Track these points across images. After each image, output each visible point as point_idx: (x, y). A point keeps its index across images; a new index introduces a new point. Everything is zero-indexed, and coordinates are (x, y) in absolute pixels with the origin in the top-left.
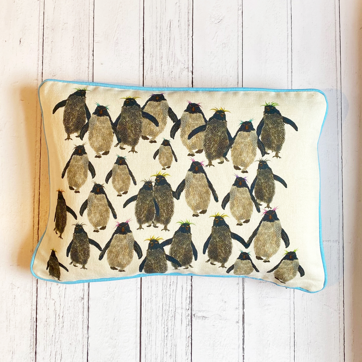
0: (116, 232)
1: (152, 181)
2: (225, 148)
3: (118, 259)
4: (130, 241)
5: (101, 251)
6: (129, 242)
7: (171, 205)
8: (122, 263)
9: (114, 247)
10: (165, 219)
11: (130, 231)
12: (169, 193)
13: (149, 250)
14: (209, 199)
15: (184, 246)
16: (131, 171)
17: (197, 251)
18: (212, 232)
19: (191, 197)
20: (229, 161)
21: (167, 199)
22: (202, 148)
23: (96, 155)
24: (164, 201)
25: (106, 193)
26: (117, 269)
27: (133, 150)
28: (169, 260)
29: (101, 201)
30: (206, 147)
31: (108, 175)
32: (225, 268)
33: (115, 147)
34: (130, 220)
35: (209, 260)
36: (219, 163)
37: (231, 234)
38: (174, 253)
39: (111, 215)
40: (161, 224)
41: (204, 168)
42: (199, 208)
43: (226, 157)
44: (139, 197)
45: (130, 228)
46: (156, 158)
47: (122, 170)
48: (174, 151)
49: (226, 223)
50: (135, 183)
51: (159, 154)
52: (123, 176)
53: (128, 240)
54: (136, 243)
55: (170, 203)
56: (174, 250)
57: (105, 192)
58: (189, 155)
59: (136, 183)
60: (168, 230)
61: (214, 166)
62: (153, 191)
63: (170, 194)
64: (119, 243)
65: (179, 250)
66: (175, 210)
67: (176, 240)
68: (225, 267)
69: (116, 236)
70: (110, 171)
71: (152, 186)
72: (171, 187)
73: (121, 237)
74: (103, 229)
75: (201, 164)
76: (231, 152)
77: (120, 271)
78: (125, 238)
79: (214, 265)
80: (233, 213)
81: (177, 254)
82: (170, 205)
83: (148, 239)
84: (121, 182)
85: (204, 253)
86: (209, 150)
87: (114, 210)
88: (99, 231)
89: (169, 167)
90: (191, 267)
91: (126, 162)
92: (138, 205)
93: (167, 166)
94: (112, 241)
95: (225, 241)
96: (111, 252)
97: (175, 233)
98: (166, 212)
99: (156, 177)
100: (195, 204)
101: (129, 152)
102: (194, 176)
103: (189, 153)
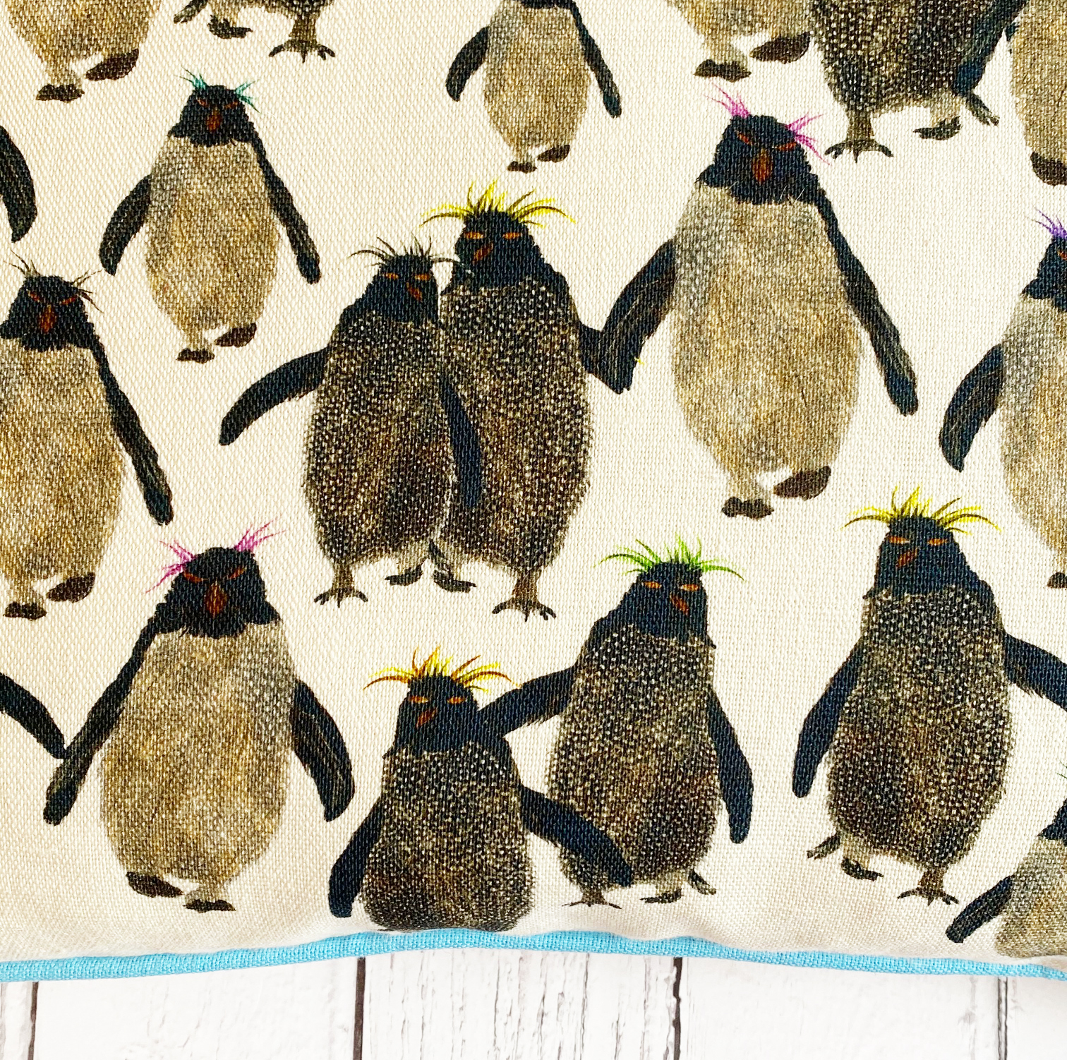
0: (164, 620)
1: (436, 252)
2: (965, 33)
3: (180, 814)
4: (264, 688)
5: (56, 756)
6: (257, 692)
7: (568, 427)
8: (208, 846)
9: (153, 726)
10: (522, 529)
11: (268, 615)
12: (552, 345)
13: (403, 754)
14: (846, 390)
15: (659, 734)
16: (287, 184)
17: (748, 772)
18: (868, 630)
19: (715, 375)
20: (996, 123)
21: (537, 385)
22: (798, 29)
23: (44, 84)
24: (516, 402)
25: (104, 340)
26: (175, 892)
27: (303, 41)
28: (548, 833)
29: (63, 393)
30: (830, 22)
31: (118, 215)
32: (949, 899)
33: (177, 20)
34: (266, 533)
35: (831, 844)
36: (925, 133)
37: (1005, 648)
38: (585, 779)
39: (131, 492)
40: (493, 563)
41: (819, 165)
42: (773, 453)
43: (976, 91)
44: (338, 368)
45: (267, 586)
46: (465, 90)
47: (219, 176)
48: (598, 42)
49: (973, 569)
50: (310, 268)
51: (485, 65)
52: (222, 216)
53: (247, 674)
54: (304, 699)
55: (558, 417)
56: (582, 759)
57: (91, 331)
58: (707, 69)
59: (320, 265)
60: (546, 612)
61: (888, 152)
62: (440, 326)
63: (564, 348)
64: (184, 701)
65: (622, 759)
66: (597, 465)
67: (598, 683)
68: (942, 894)
69: (164, 649)
70: (132, 188)
71: (434, 285)
72: (569, 298)
73: (198, 656)
74: (75, 599)
75: (795, 134)
76: (1009, 59)
77: (198, 905)
78: (230, 662)
79: (865, 882)
80: (1023, 496)
81: (601, 791)
82: (563, 425)
83: (394, 674)
84: (207, 261)
85: (801, 785)
86: (850, 44)
87: (155, 461)
88: (44, 613)
89: (557, 154)
90: (703, 891)
91: (251, 120)
92: (329, 427)
93: (543, 149)
94: (137, 681)
95: (956, 702)
96: (125, 763)
97: (594, 631)
98: (527, 475)
99: (460, 225)
100: (747, 427)
101: (272, 54)
102: (740, 224)
103: (704, 54)
